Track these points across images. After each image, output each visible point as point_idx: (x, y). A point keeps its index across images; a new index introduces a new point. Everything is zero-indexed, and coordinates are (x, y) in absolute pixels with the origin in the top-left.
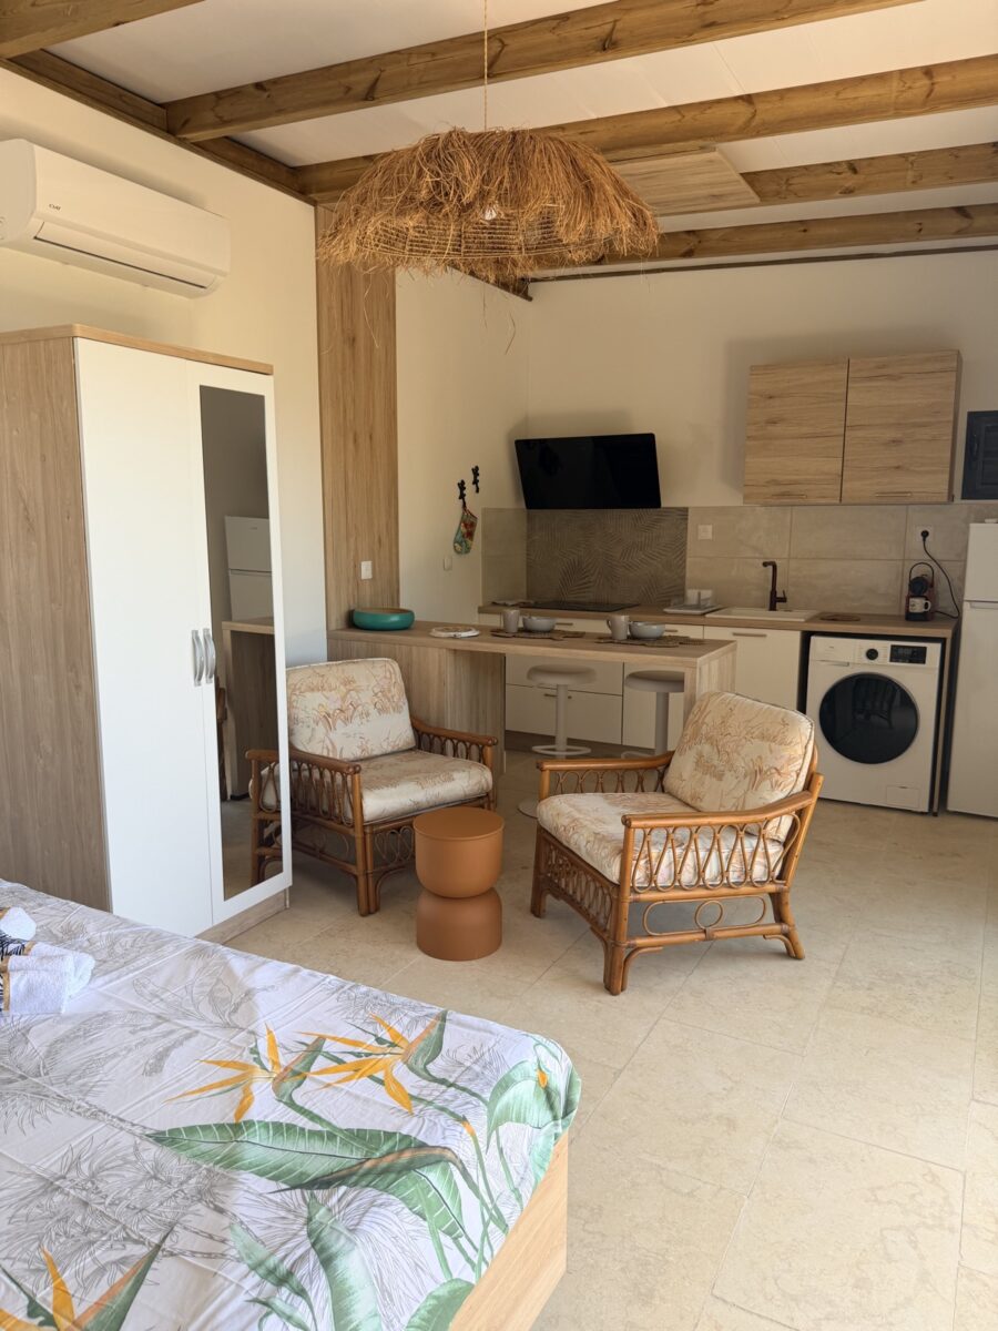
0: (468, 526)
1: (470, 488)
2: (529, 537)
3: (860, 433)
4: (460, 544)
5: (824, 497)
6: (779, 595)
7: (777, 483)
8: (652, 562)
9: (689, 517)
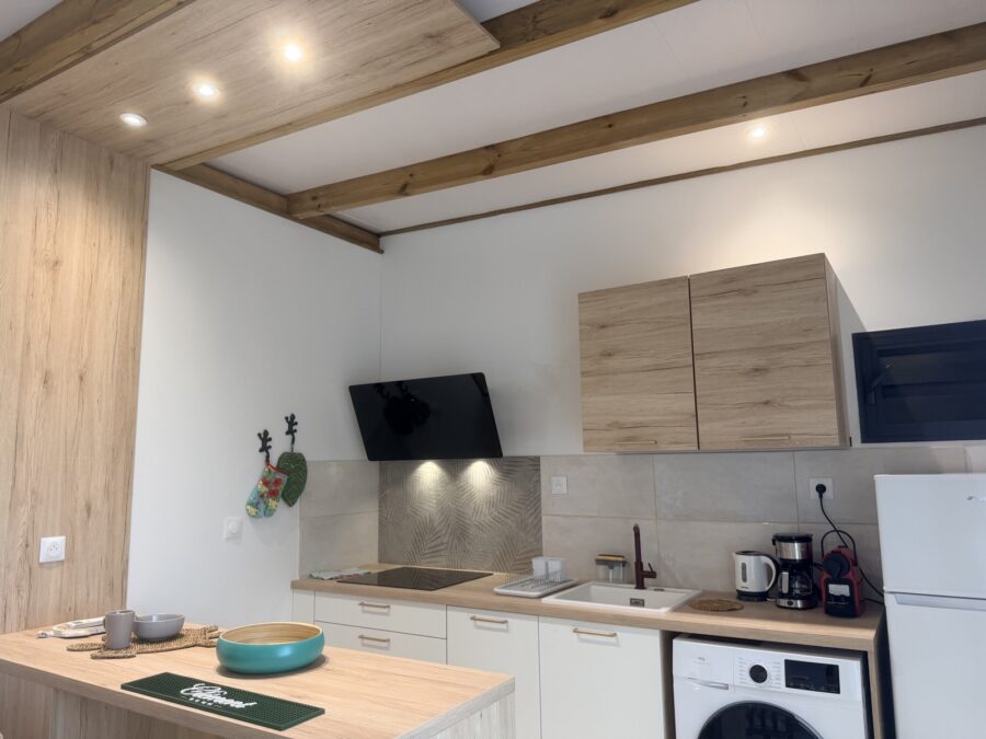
0: (269, 482)
1: (279, 440)
3: (713, 362)
4: (255, 506)
6: (646, 567)
7: (620, 426)
8: (506, 520)
9: (542, 467)
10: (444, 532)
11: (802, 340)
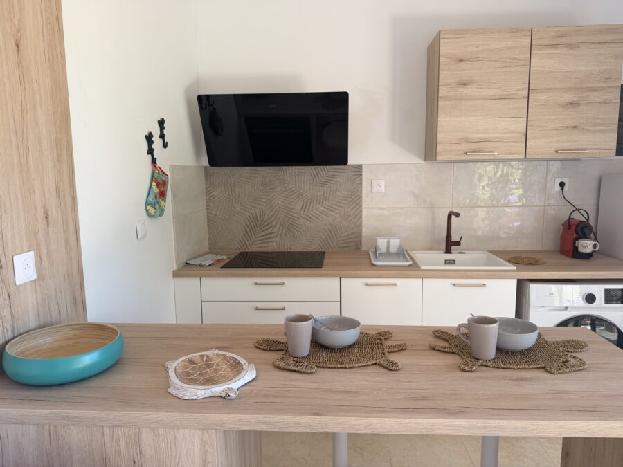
0: (159, 184)
1: (157, 143)
2: (208, 192)
3: (543, 96)
4: (153, 206)
5: (510, 154)
6: (455, 238)
7: (469, 141)
8: (331, 213)
9: (363, 173)
10: (274, 224)
11: (604, 85)
